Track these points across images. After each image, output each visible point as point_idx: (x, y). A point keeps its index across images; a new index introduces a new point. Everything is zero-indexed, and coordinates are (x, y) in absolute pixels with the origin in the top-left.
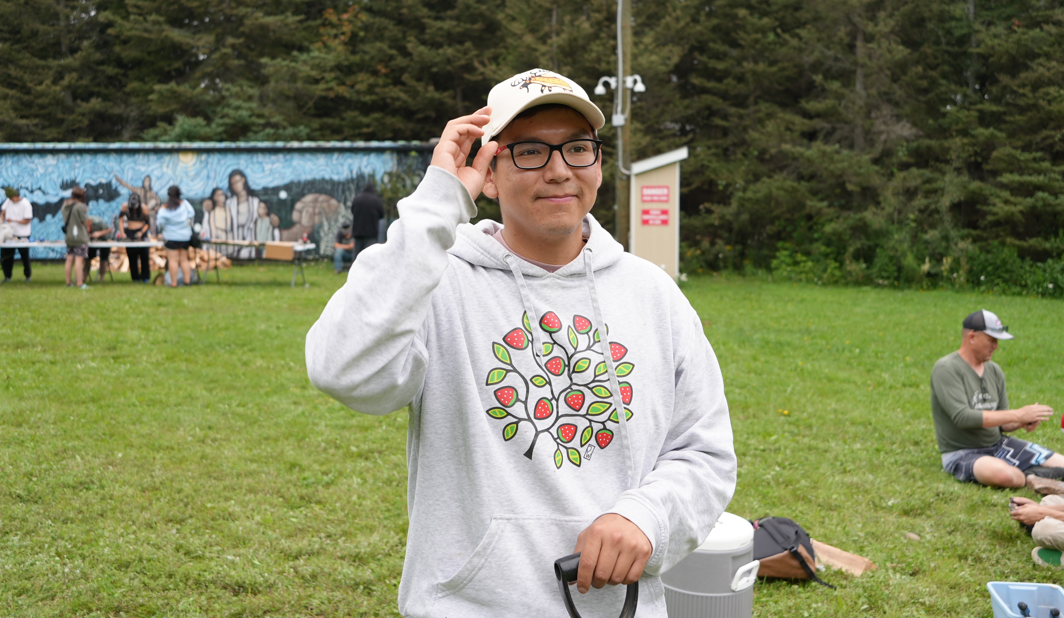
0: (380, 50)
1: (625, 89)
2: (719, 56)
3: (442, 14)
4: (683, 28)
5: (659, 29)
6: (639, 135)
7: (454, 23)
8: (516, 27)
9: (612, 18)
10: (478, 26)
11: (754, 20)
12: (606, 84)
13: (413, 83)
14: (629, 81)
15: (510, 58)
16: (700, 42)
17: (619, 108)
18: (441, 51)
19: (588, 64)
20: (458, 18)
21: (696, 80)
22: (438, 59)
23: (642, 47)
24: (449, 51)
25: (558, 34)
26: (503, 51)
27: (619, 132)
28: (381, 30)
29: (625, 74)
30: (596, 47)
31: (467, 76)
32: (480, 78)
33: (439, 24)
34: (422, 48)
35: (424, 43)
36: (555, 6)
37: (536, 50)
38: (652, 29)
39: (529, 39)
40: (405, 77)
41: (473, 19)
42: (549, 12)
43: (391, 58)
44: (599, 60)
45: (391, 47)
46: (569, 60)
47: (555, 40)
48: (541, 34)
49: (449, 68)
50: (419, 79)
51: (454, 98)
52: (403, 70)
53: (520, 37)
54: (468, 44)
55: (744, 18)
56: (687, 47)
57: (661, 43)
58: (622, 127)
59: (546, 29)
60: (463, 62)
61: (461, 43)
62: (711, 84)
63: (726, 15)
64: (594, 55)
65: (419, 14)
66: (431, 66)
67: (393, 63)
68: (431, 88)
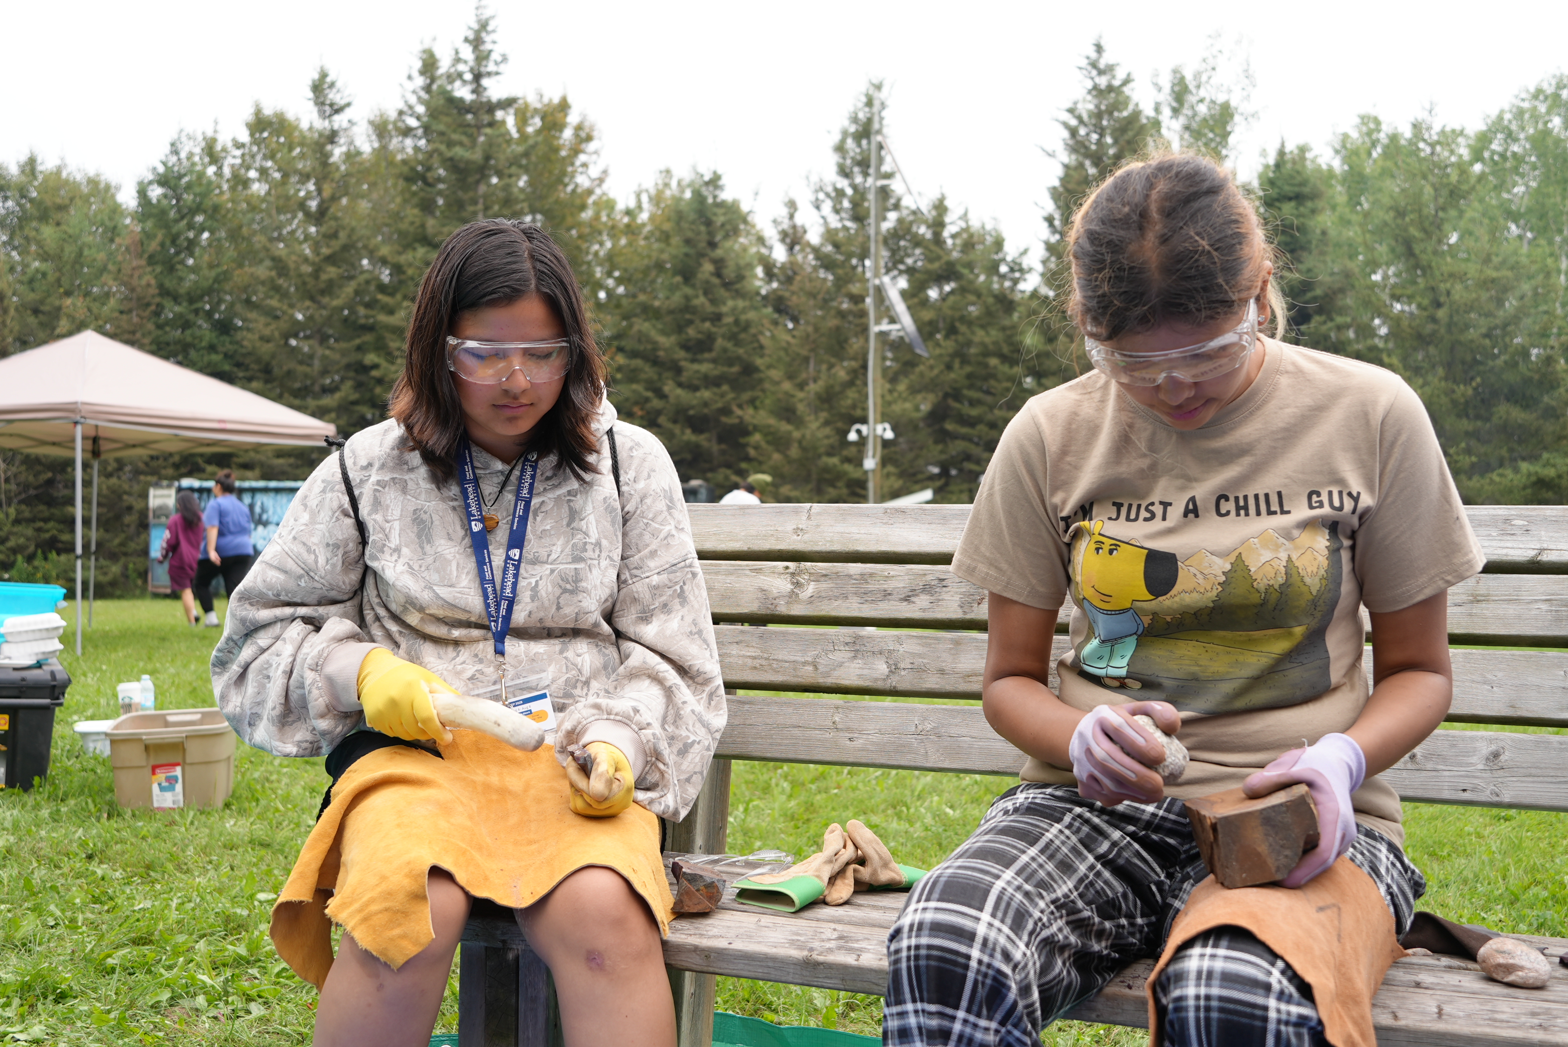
0: (634, 391)
1: (875, 436)
2: (973, 403)
3: (699, 357)
4: (937, 376)
5: (913, 377)
6: (893, 479)
7: (711, 366)
8: (775, 374)
9: (865, 367)
10: (735, 369)
11: (1005, 369)
12: (859, 432)
13: (670, 425)
14: (879, 429)
15: (768, 402)
16: (955, 389)
17: (870, 453)
18: (698, 394)
19: (843, 411)
20: (714, 361)
21: (949, 426)
22: (695, 402)
23: (896, 394)
24: (706, 394)
25: (815, 381)
26: (760, 394)
27: (870, 476)
28: (635, 371)
29: (876, 422)
30: (852, 394)
31: (724, 419)
32: (736, 421)
33: (696, 367)
34: (679, 391)
35: (680, 385)
36: (812, 355)
37: (793, 396)
38: (906, 376)
39: (787, 386)
40: (662, 420)
41: (730, 362)
42: (806, 360)
43: (647, 400)
44: (854, 407)
45: (647, 389)
46: (826, 406)
47: (813, 387)
48: (798, 380)
49: (706, 411)
50: (675, 422)
51: (709, 440)
52: (659, 413)
53: (777, 383)
54: (725, 388)
55: (995, 367)
56: (940, 394)
57: (914, 390)
58: (873, 471)
59: (804, 376)
60: (720, 405)
61: (718, 385)
62: (964, 430)
63: (979, 364)
64: (849, 402)
65: (676, 356)
66: (688, 410)
67: (648, 406)
68: (688, 431)
